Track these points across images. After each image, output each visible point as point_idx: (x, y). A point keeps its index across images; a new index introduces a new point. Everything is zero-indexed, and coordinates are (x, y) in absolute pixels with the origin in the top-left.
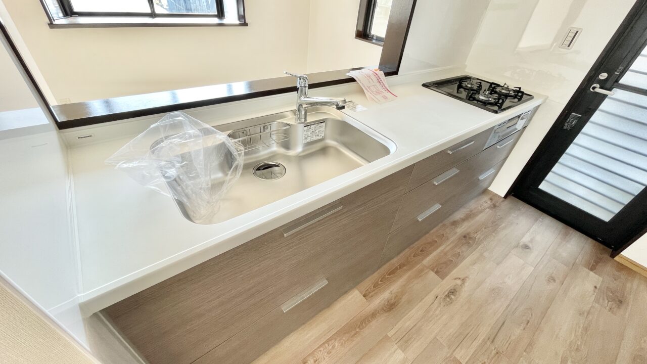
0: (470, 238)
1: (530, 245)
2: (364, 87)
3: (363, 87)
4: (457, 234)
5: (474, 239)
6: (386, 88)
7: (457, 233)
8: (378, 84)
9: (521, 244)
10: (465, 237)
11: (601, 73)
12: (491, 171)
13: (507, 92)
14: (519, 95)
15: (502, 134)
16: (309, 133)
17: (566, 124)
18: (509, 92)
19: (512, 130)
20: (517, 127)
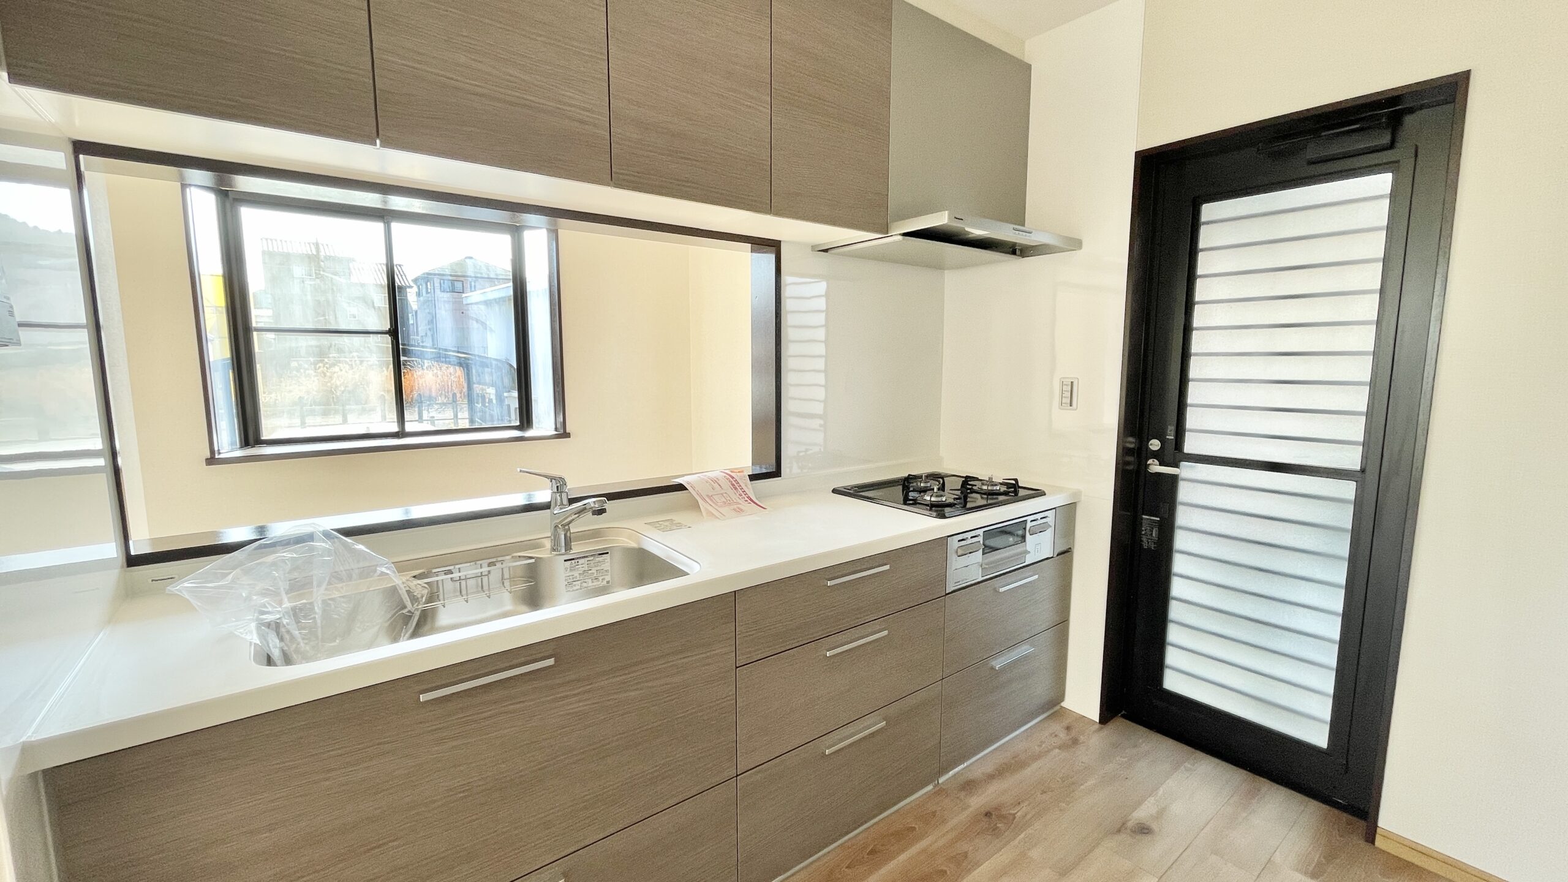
0: (1002, 817)
1: (1154, 826)
2: (700, 496)
3: (696, 496)
4: (971, 809)
5: (1010, 819)
6: (748, 497)
7: (969, 806)
8: (731, 492)
9: (1130, 824)
10: (988, 814)
11: (1148, 440)
12: (1025, 650)
13: (990, 488)
14: (1013, 491)
15: (986, 561)
16: (576, 574)
17: (1144, 539)
18: (995, 488)
19: (1018, 554)
20: (1028, 549)
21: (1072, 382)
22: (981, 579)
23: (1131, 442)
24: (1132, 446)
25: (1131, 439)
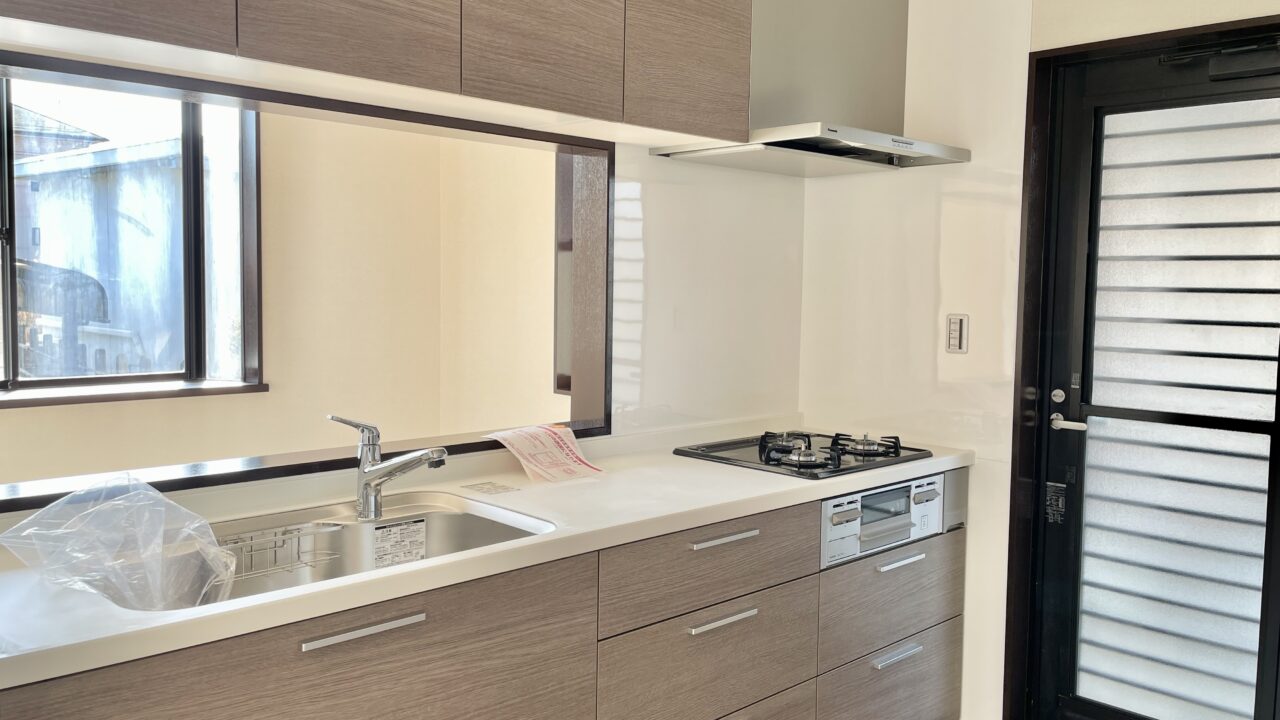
2: (522, 455)
3: (517, 456)
6: (577, 457)
8: (556, 451)
11: (1051, 392)
12: (911, 649)
13: (866, 448)
14: (893, 451)
15: (865, 533)
16: (387, 545)
17: (1049, 511)
18: (872, 448)
19: (901, 527)
20: (913, 520)
21: (961, 320)
22: (859, 555)
23: (1031, 393)
24: (1031, 397)
25: (1031, 389)
